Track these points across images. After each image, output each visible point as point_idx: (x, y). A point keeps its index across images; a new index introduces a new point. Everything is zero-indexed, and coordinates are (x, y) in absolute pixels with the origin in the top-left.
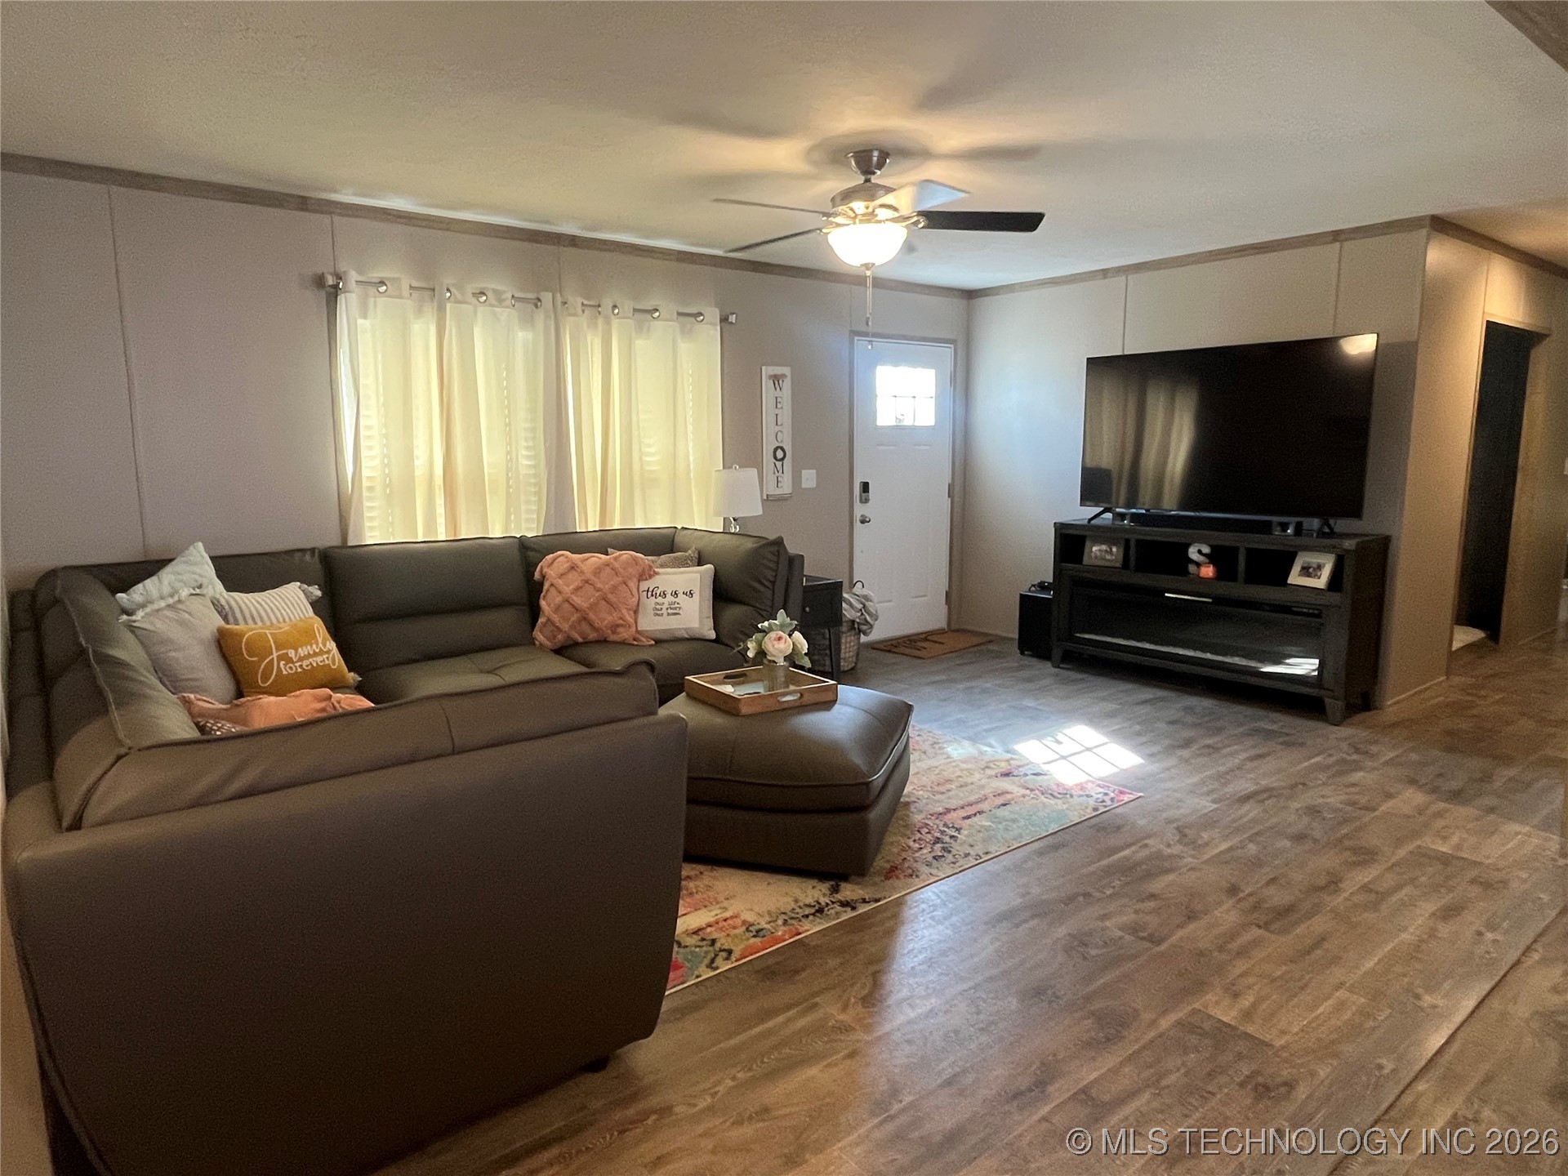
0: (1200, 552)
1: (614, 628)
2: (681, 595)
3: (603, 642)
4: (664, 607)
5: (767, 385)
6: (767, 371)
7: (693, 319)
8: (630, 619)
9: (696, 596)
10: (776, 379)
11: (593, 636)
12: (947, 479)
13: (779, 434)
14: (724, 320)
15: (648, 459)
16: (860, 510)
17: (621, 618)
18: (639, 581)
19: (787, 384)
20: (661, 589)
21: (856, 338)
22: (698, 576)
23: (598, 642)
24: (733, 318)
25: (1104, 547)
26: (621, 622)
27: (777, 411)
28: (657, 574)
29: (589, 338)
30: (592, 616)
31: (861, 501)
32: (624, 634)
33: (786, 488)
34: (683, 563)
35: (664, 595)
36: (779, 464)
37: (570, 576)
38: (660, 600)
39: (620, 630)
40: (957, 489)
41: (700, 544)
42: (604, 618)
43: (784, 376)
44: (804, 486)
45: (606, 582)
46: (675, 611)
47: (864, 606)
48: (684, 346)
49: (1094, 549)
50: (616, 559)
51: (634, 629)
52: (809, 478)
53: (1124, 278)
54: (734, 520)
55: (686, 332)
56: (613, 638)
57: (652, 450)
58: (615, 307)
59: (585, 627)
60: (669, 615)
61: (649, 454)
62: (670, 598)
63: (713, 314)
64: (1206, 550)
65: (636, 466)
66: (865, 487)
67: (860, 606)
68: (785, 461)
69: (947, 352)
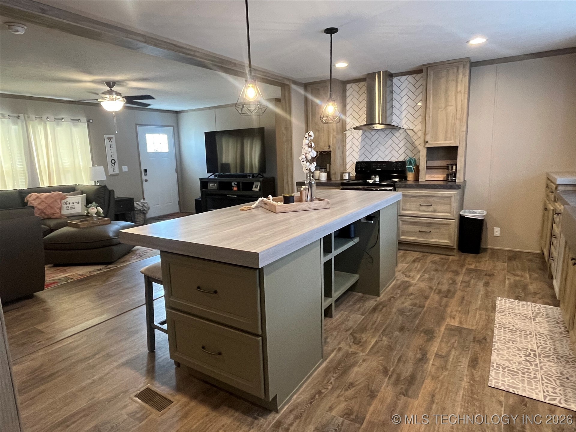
0: (234, 184)
1: (53, 214)
2: (75, 203)
3: (50, 218)
4: (69, 207)
5: (107, 141)
6: (106, 136)
7: (77, 121)
8: (58, 211)
9: (80, 203)
10: (110, 139)
11: (46, 217)
12: (175, 167)
13: (112, 156)
14: (88, 121)
15: (64, 164)
16: (144, 178)
17: (55, 211)
18: (61, 200)
19: (114, 140)
20: (68, 202)
21: (137, 126)
22: (80, 198)
23: (48, 219)
24: (91, 121)
25: (213, 184)
26: (55, 212)
27: (111, 149)
28: (67, 198)
29: (39, 128)
30: (45, 211)
31: (144, 175)
32: (57, 216)
33: (117, 171)
34: (77, 194)
35: (70, 203)
36: (113, 165)
37: (37, 200)
38: (68, 205)
39: (55, 214)
40: (179, 171)
41: (82, 189)
42: (49, 211)
43: (112, 138)
44: (123, 171)
45: (49, 201)
46: (73, 208)
47: (144, 205)
48: (75, 130)
49: (210, 185)
50: (52, 194)
51: (60, 214)
52: (125, 169)
53: (214, 110)
54: (97, 181)
55: (75, 125)
56: (53, 217)
57: (66, 161)
58: (48, 118)
59: (43, 215)
60: (71, 209)
61: (65, 163)
62: (71, 204)
63: (84, 120)
64: (236, 183)
65: (61, 167)
66: (145, 171)
67: (142, 205)
68: (115, 163)
69: (171, 129)
